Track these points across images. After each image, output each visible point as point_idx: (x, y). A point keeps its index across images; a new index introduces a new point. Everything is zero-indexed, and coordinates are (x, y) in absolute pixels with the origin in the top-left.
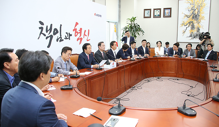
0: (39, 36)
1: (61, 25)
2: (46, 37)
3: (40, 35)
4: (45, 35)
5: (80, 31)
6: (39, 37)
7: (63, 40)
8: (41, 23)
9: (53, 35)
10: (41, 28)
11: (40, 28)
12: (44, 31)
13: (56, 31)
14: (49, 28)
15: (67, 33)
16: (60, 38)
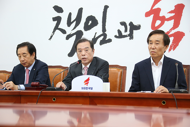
0: (51, 33)
1: (106, 7)
2: (66, 35)
3: (54, 32)
4: (64, 32)
5: (173, 14)
6: (51, 37)
7: (110, 41)
8: (58, 9)
9: (83, 30)
10: (58, 19)
11: (54, 19)
12: (63, 25)
13: (90, 22)
14: (73, 17)
15: (123, 24)
16: (102, 37)
